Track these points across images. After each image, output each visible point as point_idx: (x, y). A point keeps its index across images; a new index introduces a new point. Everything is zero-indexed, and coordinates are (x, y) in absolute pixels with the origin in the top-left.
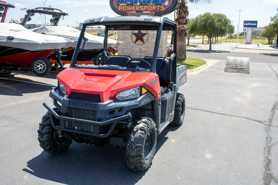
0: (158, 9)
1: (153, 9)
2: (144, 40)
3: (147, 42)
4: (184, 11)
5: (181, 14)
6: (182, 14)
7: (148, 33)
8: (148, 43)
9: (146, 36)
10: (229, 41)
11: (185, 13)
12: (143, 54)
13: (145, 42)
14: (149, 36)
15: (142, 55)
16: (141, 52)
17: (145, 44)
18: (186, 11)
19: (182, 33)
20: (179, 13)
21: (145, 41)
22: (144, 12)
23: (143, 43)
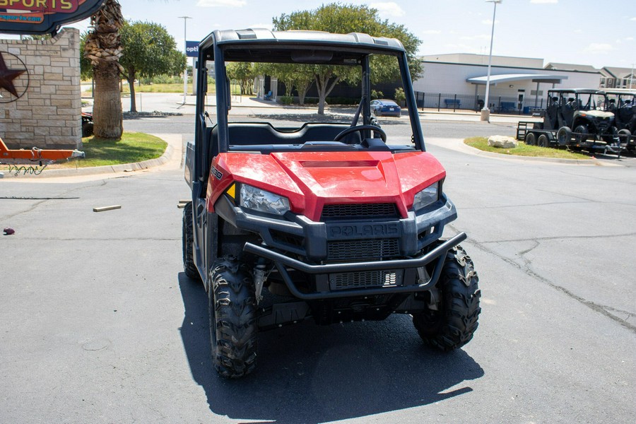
0: (54, 6)
1: (38, 5)
2: (17, 89)
3: (26, 94)
4: (113, 15)
5: (107, 21)
6: (110, 21)
7: (27, 70)
8: (31, 96)
9: (22, 77)
10: (149, 89)
11: (116, 20)
12: (17, 127)
13: (20, 94)
14: (31, 77)
15: (12, 130)
16: (10, 120)
17: (20, 99)
18: (118, 15)
19: (111, 71)
20: (100, 20)
21: (20, 90)
22: (9, 11)
23: (13, 98)
